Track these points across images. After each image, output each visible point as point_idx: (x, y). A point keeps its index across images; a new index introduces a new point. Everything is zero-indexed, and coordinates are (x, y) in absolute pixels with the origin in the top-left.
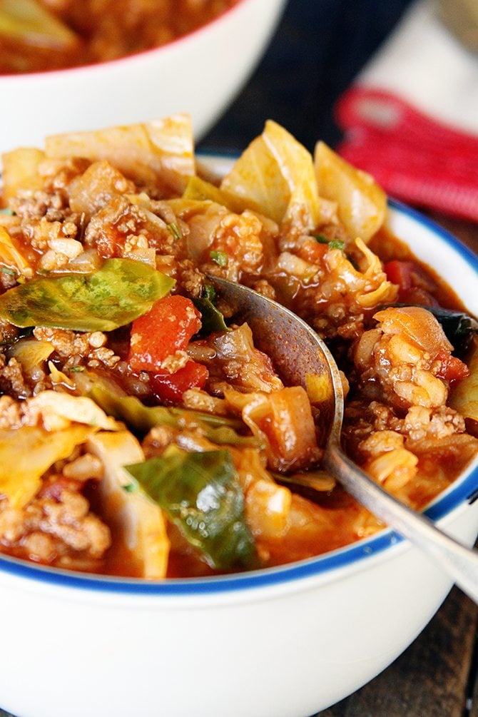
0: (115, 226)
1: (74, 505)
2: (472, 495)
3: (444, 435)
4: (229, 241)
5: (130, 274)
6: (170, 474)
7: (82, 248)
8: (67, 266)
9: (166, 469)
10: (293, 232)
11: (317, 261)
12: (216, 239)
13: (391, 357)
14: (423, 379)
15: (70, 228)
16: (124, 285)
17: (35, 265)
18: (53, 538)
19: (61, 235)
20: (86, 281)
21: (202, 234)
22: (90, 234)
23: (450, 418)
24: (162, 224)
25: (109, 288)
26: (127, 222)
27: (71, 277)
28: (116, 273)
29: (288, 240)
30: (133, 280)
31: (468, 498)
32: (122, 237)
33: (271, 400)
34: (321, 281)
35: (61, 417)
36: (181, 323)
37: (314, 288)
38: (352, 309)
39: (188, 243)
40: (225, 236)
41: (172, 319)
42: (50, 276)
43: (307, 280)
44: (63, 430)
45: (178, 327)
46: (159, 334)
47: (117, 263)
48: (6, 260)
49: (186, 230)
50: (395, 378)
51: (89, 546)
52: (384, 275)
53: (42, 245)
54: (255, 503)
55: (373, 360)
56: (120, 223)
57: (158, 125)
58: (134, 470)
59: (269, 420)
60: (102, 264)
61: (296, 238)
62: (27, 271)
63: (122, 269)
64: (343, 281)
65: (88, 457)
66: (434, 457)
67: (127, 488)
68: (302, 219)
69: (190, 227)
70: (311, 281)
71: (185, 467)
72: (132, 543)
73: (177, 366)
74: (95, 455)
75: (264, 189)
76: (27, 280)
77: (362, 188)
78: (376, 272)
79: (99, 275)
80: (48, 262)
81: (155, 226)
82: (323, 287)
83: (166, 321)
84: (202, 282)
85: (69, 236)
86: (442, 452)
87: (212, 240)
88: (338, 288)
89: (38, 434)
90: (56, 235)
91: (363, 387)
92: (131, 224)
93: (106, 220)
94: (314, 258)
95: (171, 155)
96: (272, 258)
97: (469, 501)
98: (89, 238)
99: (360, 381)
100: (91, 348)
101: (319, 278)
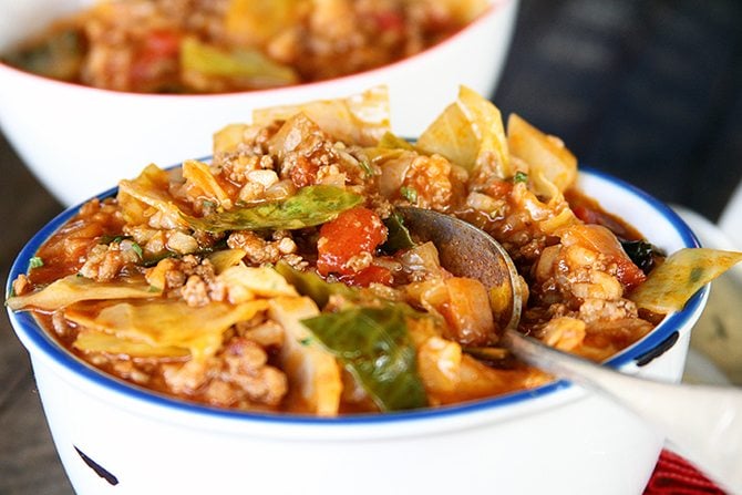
0: (309, 159)
1: (253, 358)
2: (641, 356)
3: (616, 317)
4: (420, 180)
5: (321, 195)
6: (344, 326)
7: (277, 178)
8: (262, 195)
9: (340, 321)
10: (482, 176)
11: (504, 197)
12: (406, 179)
13: (569, 263)
14: (597, 277)
15: (267, 161)
16: (315, 204)
17: (234, 197)
18: (233, 386)
19: (258, 167)
20: (280, 205)
21: (394, 175)
22: (286, 167)
23: (622, 303)
24: (354, 162)
25: (300, 208)
26: (320, 156)
27: (266, 205)
28: (308, 196)
29: (476, 183)
30: (324, 200)
31: (636, 359)
32: (315, 168)
33: (448, 286)
34: (507, 215)
35: (245, 287)
36: (366, 229)
37: (499, 221)
38: (536, 234)
39: (380, 182)
40: (415, 176)
41: (358, 224)
42: (247, 206)
43: (494, 214)
44: (247, 301)
45: (363, 231)
46: (344, 239)
47: (310, 189)
48: (207, 193)
49: (378, 171)
50: (572, 281)
51: (266, 393)
52: (566, 204)
53: (240, 178)
54: (427, 358)
55: (553, 270)
56: (313, 156)
57: (358, 99)
58: (309, 324)
59: (446, 305)
60: (296, 191)
61: (485, 181)
62: (226, 202)
63: (314, 193)
64: (528, 212)
65: (269, 323)
66: (605, 335)
67: (304, 342)
68: (490, 166)
69: (382, 170)
70: (498, 215)
71: (359, 320)
72: (308, 393)
73: (361, 264)
74: (276, 321)
75: (456, 147)
76: (225, 210)
77: (552, 149)
78: (558, 201)
79: (293, 200)
80: (246, 194)
81: (348, 163)
82: (508, 219)
83: (351, 226)
84: (390, 210)
85: (265, 169)
86: (614, 333)
87: (403, 179)
88: (523, 220)
89: (224, 308)
90: (252, 167)
91: (544, 297)
92: (324, 158)
93: (300, 153)
94: (500, 195)
95: (372, 126)
96: (461, 199)
97: (637, 361)
98: (284, 171)
99: (540, 290)
100: (281, 254)
101: (505, 212)
